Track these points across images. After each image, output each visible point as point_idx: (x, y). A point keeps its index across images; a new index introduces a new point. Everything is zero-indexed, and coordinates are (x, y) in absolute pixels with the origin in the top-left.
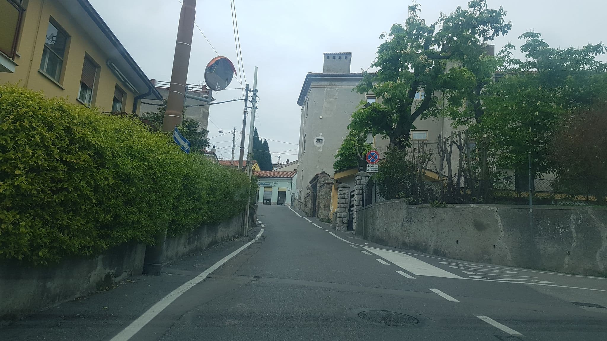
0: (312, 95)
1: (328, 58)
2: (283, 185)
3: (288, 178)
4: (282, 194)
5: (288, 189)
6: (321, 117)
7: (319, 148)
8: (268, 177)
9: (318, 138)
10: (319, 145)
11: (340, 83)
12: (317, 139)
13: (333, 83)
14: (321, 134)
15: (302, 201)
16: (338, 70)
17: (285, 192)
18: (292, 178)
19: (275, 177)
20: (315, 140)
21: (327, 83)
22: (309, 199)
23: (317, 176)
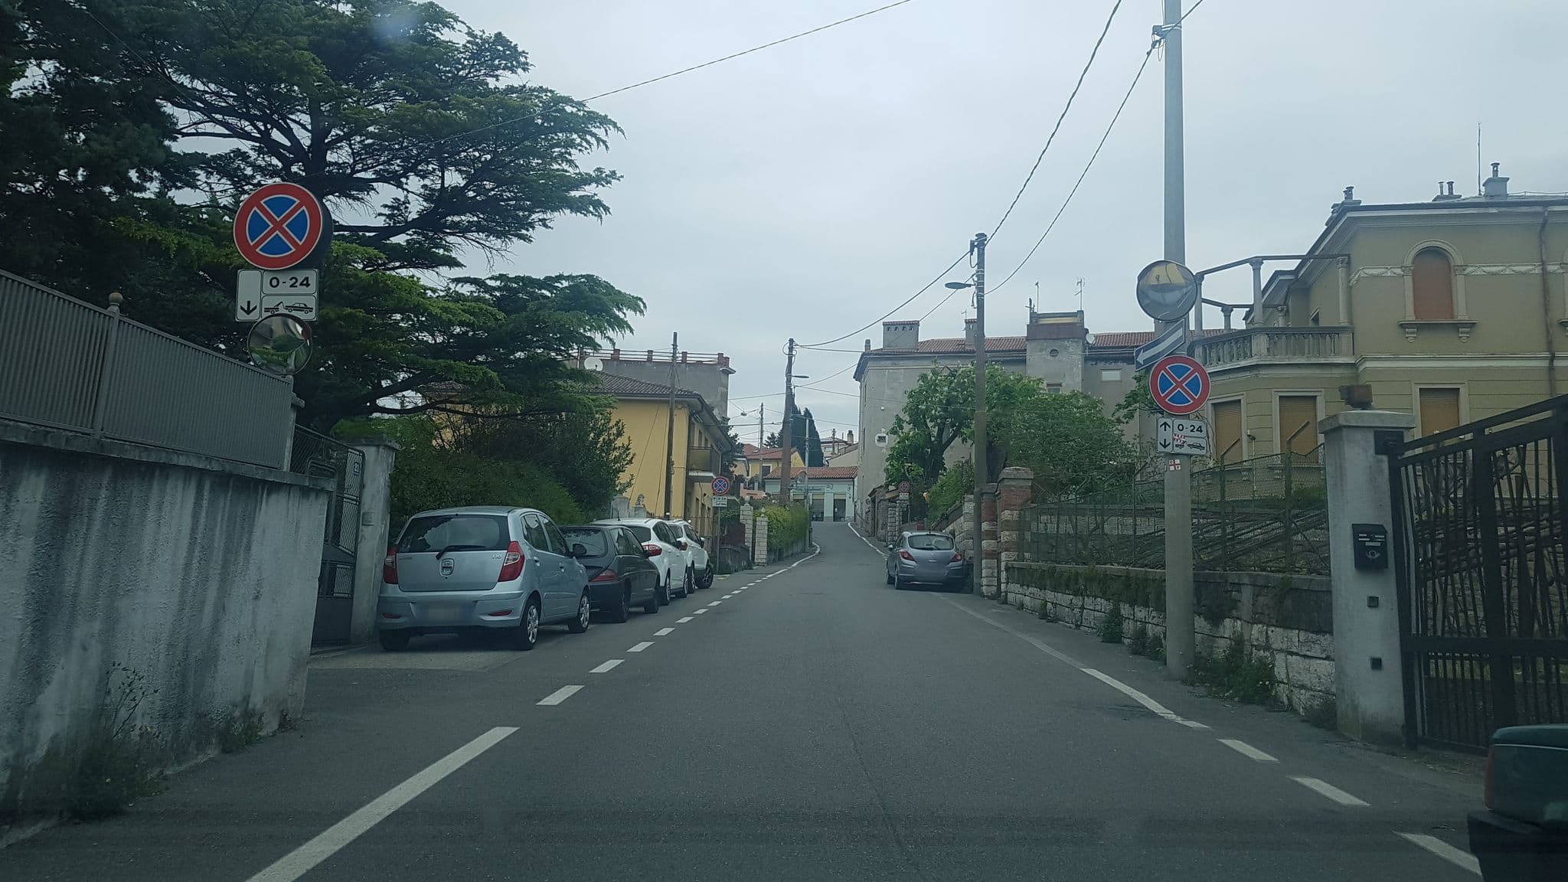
0: (871, 375)
1: (889, 329)
2: (841, 489)
3: (847, 478)
4: (840, 504)
5: (848, 495)
6: (883, 408)
7: (882, 448)
8: (818, 479)
9: (880, 435)
10: (882, 444)
11: (905, 362)
12: (879, 437)
13: (896, 362)
14: (883, 430)
15: (864, 517)
16: (903, 344)
17: (845, 500)
18: (853, 479)
19: (828, 478)
20: (877, 438)
21: (888, 363)
22: (870, 513)
23: (874, 491)
